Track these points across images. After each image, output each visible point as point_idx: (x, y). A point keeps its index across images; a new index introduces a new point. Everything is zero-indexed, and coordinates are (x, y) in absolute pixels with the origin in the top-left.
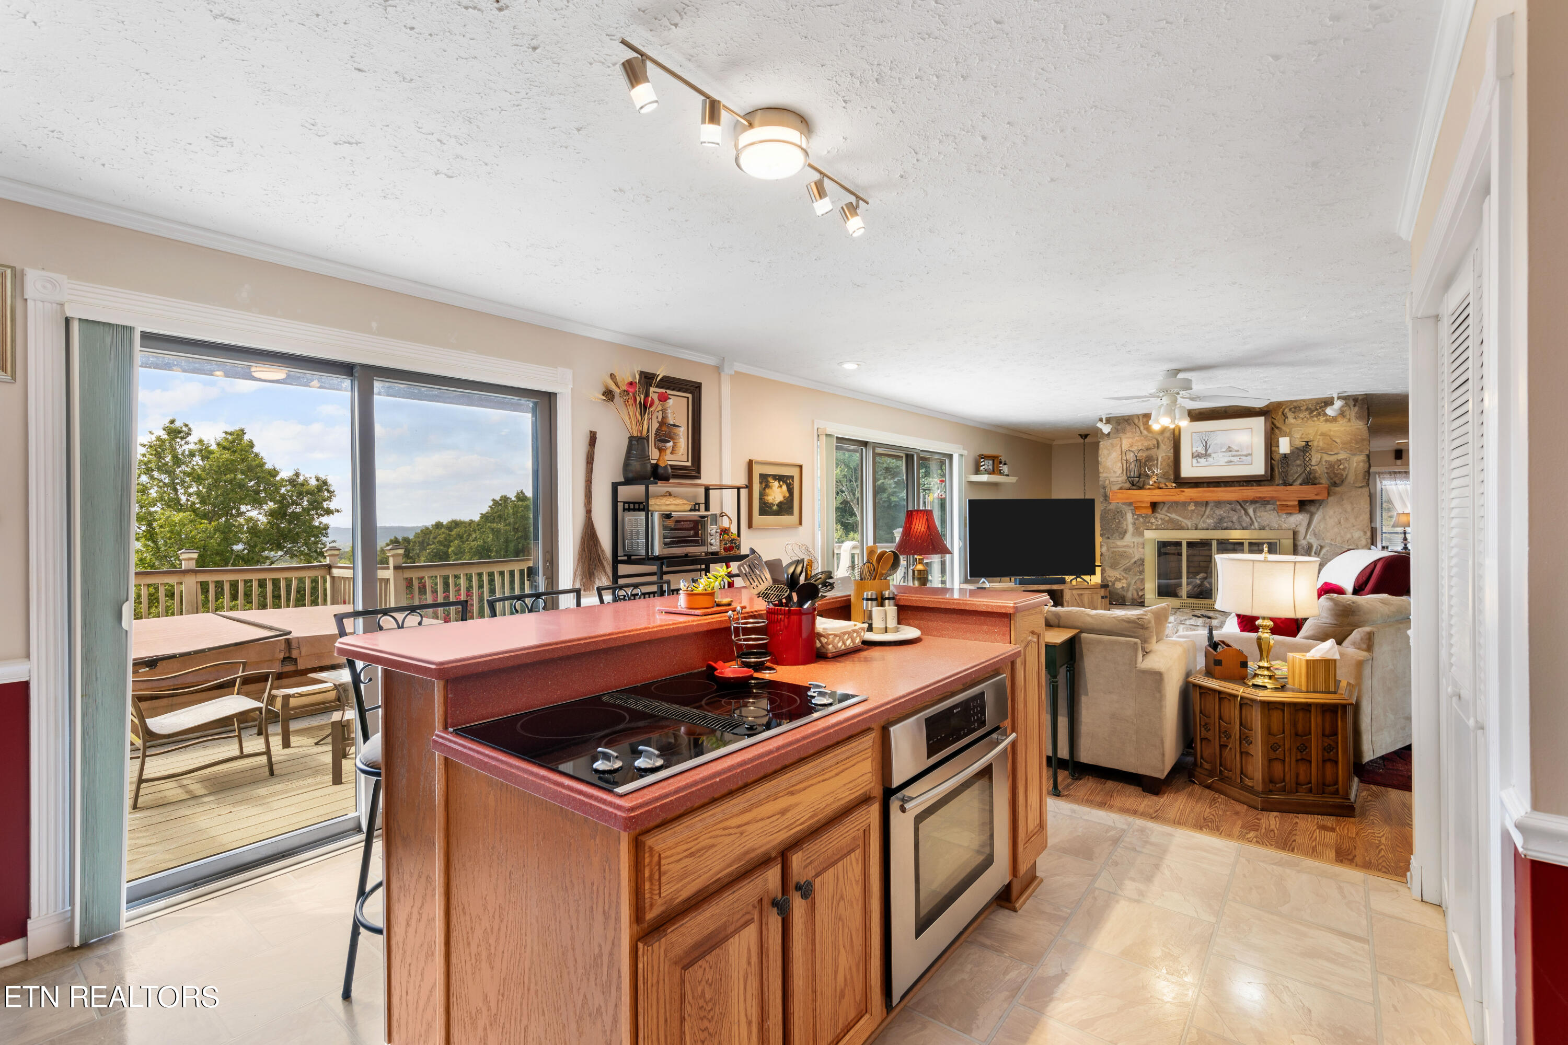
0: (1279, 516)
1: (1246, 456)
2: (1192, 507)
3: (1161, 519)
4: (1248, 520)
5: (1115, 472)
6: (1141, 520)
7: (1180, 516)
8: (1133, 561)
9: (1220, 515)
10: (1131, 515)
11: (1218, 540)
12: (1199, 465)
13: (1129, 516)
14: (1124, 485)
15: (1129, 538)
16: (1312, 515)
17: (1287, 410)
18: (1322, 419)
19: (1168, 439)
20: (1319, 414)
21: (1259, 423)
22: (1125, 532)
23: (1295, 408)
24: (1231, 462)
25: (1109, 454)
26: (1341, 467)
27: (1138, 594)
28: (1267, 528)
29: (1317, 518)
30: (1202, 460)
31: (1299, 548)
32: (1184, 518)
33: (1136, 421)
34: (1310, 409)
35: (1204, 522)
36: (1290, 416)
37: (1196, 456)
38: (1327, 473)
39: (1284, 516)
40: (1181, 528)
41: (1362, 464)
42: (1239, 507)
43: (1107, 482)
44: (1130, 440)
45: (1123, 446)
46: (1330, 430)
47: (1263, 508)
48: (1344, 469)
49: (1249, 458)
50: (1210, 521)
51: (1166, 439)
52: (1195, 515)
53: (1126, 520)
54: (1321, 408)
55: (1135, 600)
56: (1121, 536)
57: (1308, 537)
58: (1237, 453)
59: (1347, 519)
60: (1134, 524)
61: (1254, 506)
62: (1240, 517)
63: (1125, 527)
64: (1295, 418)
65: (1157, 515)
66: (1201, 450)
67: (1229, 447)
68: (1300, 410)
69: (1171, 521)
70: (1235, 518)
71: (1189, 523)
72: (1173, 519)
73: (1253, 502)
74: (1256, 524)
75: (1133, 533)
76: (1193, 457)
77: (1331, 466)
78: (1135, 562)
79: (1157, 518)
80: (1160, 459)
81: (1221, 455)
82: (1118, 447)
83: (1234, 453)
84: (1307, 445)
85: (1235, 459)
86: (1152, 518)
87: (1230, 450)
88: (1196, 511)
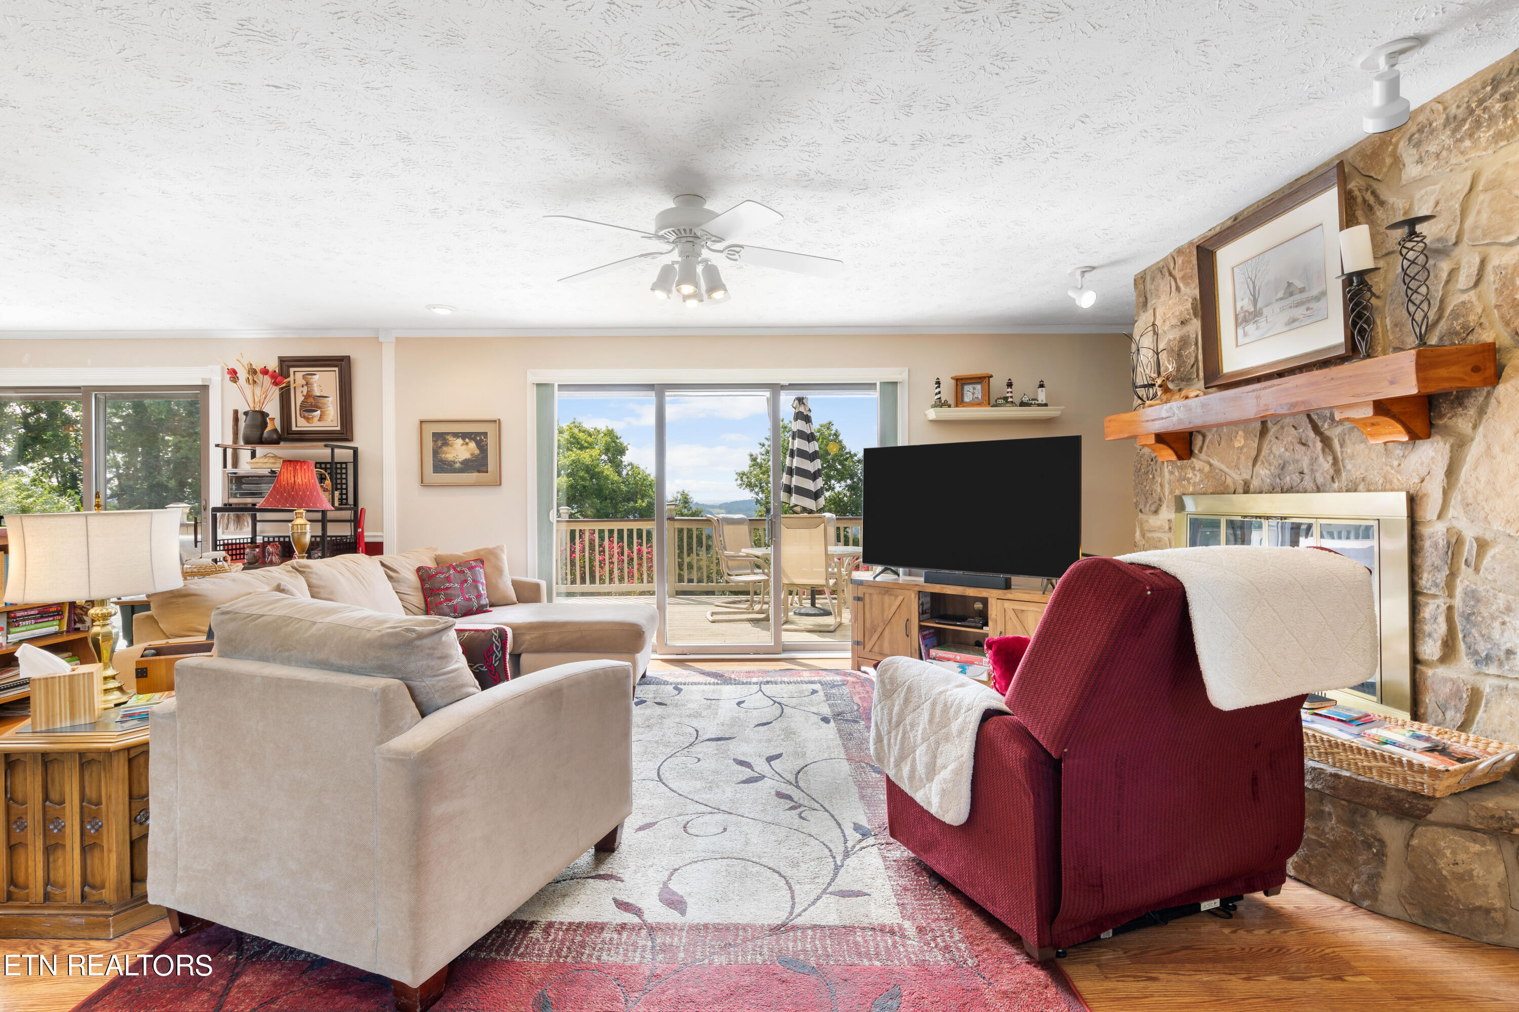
1: (1318, 298)
2: (1242, 437)
3: (1199, 470)
4: (1327, 466)
6: (1177, 473)
7: (1222, 462)
9: (1280, 456)
10: (1165, 464)
12: (1247, 340)
13: (1165, 467)
15: (1164, 512)
17: (1401, 145)
18: (1480, 136)
20: (1476, 125)
21: (1328, 206)
22: (1160, 500)
23: (1419, 130)
24: (1294, 321)
28: (1361, 487)
29: (1473, 449)
30: (1250, 328)
31: (1427, 544)
32: (1231, 466)
35: (1256, 475)
36: (1408, 155)
37: (1241, 320)
40: (1226, 490)
42: (1309, 434)
45: (1155, 324)
47: (1355, 432)
49: (1323, 303)
50: (1264, 472)
52: (1242, 459)
53: (1161, 475)
56: (1153, 508)
57: (1449, 513)
58: (1304, 295)
60: (1169, 482)
61: (1341, 428)
62: (1314, 461)
63: (1158, 489)
64: (1420, 161)
65: (1194, 461)
66: (1248, 303)
67: (1290, 284)
69: (1212, 474)
70: (1305, 464)
71: (1233, 478)
72: (1214, 470)
74: (1343, 476)
75: (1169, 500)
76: (1236, 327)
79: (1193, 469)
81: (1276, 308)
83: (1298, 297)
84: (1413, 233)
85: (1301, 310)
86: (1190, 470)
87: (1290, 289)
88: (1245, 450)
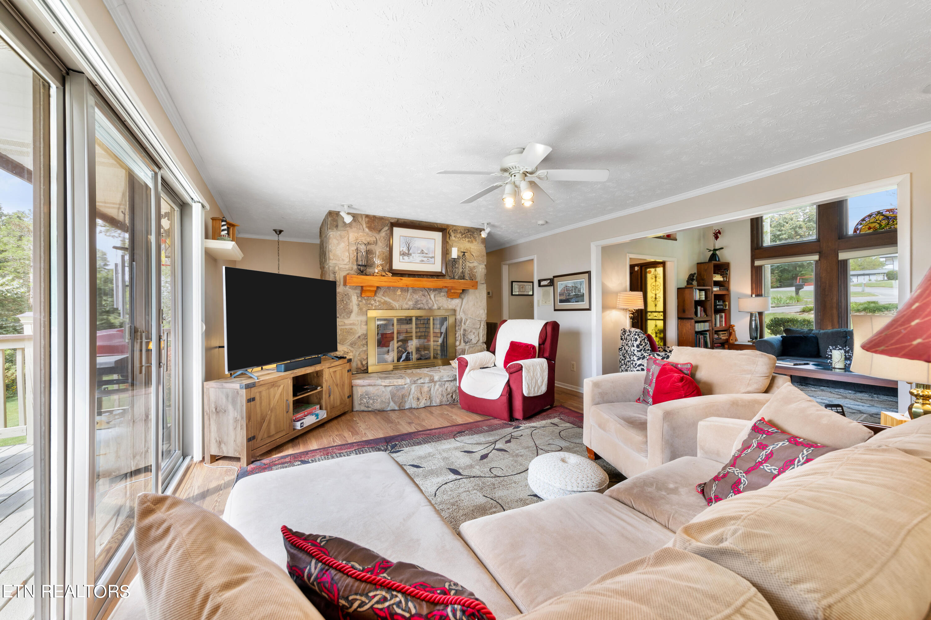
0: (447, 300)
1: (431, 258)
2: (399, 293)
3: (378, 301)
4: (432, 302)
5: (343, 260)
6: (364, 302)
7: (391, 299)
8: (357, 336)
9: (416, 299)
10: (356, 297)
11: (416, 317)
12: (404, 261)
13: (354, 299)
14: (351, 272)
15: (353, 316)
16: (462, 299)
17: (451, 231)
18: (467, 240)
19: (384, 238)
20: (465, 237)
21: (438, 236)
22: (351, 312)
23: (455, 230)
24: (423, 261)
25: (338, 244)
26: (475, 271)
27: (362, 364)
28: (441, 308)
29: (465, 301)
30: (406, 258)
32: (394, 300)
33: (360, 220)
34: (462, 233)
35: (407, 304)
36: (452, 234)
37: (403, 254)
38: (469, 274)
39: (450, 300)
40: (392, 309)
41: (483, 270)
42: (427, 294)
43: (337, 268)
44: (356, 234)
45: (350, 238)
46: (470, 248)
47: (439, 295)
48: (476, 272)
49: (433, 259)
50: (411, 303)
51: (382, 238)
52: (401, 298)
53: (351, 301)
54: (466, 233)
55: (359, 368)
56: (348, 316)
57: (461, 314)
58: (427, 255)
59: (477, 302)
60: (358, 305)
61: (434, 293)
62: (427, 301)
63: (351, 308)
64: (455, 237)
65: (376, 298)
66: (405, 250)
67: (422, 250)
68: (457, 232)
69: (385, 303)
70: (424, 302)
71: (396, 304)
72: (387, 301)
73: (435, 290)
74: (435, 305)
75: (358, 312)
76: (400, 255)
77: (471, 269)
78: (359, 337)
79: (375, 300)
80: (377, 253)
81: (418, 255)
82: (346, 239)
83: (425, 255)
84: (464, 255)
85: (425, 259)
86: (372, 301)
87: (422, 252)
88: (402, 296)
